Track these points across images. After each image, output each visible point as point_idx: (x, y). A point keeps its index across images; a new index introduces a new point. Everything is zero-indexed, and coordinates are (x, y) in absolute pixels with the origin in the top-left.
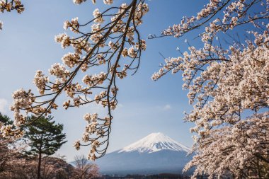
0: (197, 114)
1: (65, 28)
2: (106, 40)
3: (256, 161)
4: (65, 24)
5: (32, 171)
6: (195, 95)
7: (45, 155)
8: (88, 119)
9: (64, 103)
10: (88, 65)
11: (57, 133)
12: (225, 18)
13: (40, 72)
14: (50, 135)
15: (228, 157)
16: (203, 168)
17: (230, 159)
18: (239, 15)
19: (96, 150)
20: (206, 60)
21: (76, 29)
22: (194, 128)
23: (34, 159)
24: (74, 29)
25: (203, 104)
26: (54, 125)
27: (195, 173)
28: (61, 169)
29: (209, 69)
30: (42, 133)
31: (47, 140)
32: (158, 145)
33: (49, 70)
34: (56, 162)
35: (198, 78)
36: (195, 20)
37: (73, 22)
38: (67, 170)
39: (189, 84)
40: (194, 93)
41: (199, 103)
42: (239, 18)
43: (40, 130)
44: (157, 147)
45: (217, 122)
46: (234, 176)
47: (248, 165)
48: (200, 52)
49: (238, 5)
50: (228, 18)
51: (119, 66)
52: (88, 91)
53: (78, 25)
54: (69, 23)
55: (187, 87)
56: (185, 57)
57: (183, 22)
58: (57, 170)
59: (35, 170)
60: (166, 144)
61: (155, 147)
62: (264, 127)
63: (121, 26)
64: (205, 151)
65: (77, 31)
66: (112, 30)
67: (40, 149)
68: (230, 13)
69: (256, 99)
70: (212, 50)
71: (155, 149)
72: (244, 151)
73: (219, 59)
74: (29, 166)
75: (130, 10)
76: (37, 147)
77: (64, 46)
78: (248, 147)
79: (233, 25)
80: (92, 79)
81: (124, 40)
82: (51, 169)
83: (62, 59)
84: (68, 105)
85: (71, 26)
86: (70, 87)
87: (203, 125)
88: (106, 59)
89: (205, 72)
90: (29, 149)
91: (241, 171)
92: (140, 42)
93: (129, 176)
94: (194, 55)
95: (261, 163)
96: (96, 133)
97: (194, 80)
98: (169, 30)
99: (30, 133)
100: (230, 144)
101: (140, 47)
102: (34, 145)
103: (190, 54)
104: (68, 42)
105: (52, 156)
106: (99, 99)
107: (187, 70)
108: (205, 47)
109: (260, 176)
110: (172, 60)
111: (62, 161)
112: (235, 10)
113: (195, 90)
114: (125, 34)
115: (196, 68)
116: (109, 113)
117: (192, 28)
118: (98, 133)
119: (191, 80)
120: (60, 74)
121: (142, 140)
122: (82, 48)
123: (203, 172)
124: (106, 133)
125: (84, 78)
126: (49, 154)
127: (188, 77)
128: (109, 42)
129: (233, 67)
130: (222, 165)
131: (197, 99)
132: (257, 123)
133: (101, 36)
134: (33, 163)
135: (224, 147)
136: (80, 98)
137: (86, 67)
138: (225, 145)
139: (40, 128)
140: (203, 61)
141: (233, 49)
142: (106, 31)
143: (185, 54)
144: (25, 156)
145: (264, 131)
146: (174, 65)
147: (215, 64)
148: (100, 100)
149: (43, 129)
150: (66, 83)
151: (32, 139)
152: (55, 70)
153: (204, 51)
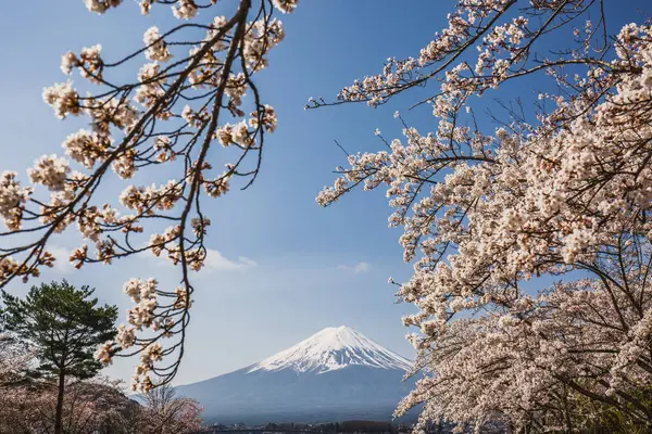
0: (418, 284)
1: (64, 69)
2: (173, 102)
3: (561, 391)
4: (65, 61)
5: (42, 415)
6: (417, 239)
7: (75, 379)
8: (135, 293)
9: (73, 254)
10: (136, 163)
11: (101, 328)
12: (480, 62)
13: (8, 177)
14: (85, 331)
15: (496, 383)
16: (439, 410)
17: (500, 387)
18: (513, 55)
19: (152, 368)
20: (442, 160)
21: (95, 72)
22: (412, 317)
23: (47, 387)
24: (89, 74)
25: (436, 261)
26: (95, 307)
27: (422, 421)
28: (112, 411)
29: (449, 179)
30: (66, 326)
31: (80, 344)
32: (339, 355)
33: (30, 172)
34: (99, 395)
35: (425, 201)
36: (415, 65)
37: (84, 56)
38: (126, 414)
39: (403, 214)
40: (416, 235)
41: (426, 258)
42: (511, 61)
43: (62, 320)
44: (339, 360)
45: (464, 302)
46: (512, 427)
47: (545, 401)
48: (428, 140)
49: (510, 32)
50: (489, 63)
51: (208, 167)
52: (134, 225)
53: (100, 65)
54: (73, 59)
55: (399, 222)
56: (395, 152)
57: (388, 71)
58: (103, 414)
59: (48, 414)
60: (359, 353)
61: (332, 359)
62: (577, 314)
63: (213, 70)
64: (443, 368)
65: (99, 79)
66: (191, 80)
67: (62, 366)
68: (492, 50)
69: (541, 246)
70: (458, 136)
71: (333, 365)
72: (533, 369)
73: (473, 158)
74: (36, 405)
75: (232, 32)
76: (55, 360)
77: (62, 113)
78: (540, 359)
79: (498, 77)
80: (143, 197)
81: (219, 103)
82: (89, 411)
83: (64, 145)
84: (82, 258)
85: (81, 65)
86: (82, 214)
87: (431, 309)
88: (176, 149)
89: (438, 187)
90: (35, 364)
91: (529, 414)
92: (261, 112)
93: (272, 427)
94: (413, 147)
95: (573, 396)
96: (153, 326)
97: (416, 206)
98: (353, 88)
99: (37, 328)
100: (499, 351)
101: (261, 123)
102: (48, 355)
103: (405, 144)
104: (73, 105)
105: (90, 380)
106: (160, 244)
107: (398, 181)
108: (441, 129)
109: (569, 426)
110: (366, 158)
111: (115, 392)
112: (502, 44)
113: (417, 228)
114: (221, 90)
115: (420, 178)
116: (185, 279)
117: (406, 84)
118: (158, 327)
119: (408, 205)
120: (56, 181)
121: (303, 344)
122: (108, 119)
123: (441, 416)
124: (179, 327)
125: (125, 193)
126: (83, 376)
127: (400, 199)
128: (183, 108)
129: (503, 177)
130: (482, 400)
131: (423, 250)
132: (562, 305)
133: (161, 92)
134: (45, 396)
135: (487, 360)
136: (114, 242)
137: (132, 167)
138: (490, 354)
139: (62, 316)
140: (436, 160)
141: (504, 136)
142: (172, 81)
143: (395, 144)
144: (26, 382)
145: (577, 323)
146: (369, 169)
147: (462, 169)
148: (162, 246)
149: (70, 318)
150: (72, 205)
151: (42, 341)
152: (44, 172)
153: (439, 138)
